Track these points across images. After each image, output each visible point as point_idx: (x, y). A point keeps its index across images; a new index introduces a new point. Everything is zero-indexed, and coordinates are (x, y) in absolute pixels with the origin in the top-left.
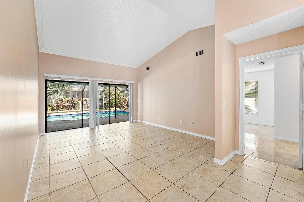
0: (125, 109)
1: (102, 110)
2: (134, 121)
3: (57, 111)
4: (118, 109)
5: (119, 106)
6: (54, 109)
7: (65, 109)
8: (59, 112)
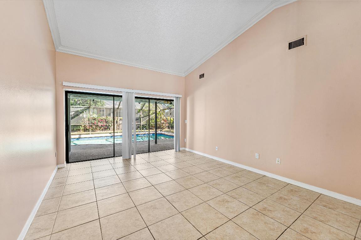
0: (167, 131)
1: (139, 132)
2: (181, 149)
3: (89, 132)
4: (159, 131)
5: (159, 128)
6: (87, 129)
7: (98, 129)
8: (91, 133)
